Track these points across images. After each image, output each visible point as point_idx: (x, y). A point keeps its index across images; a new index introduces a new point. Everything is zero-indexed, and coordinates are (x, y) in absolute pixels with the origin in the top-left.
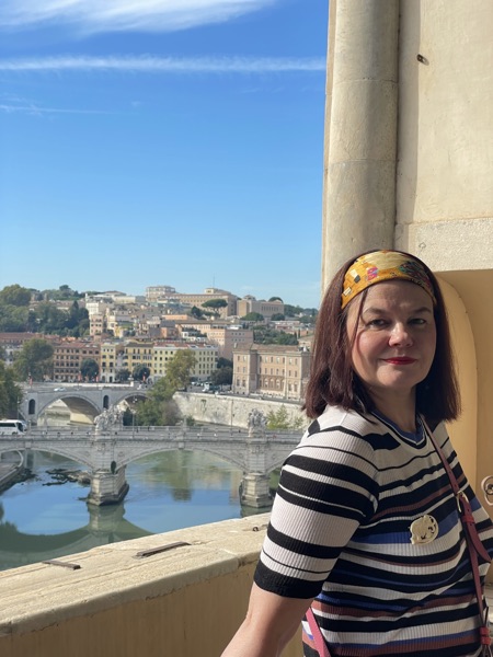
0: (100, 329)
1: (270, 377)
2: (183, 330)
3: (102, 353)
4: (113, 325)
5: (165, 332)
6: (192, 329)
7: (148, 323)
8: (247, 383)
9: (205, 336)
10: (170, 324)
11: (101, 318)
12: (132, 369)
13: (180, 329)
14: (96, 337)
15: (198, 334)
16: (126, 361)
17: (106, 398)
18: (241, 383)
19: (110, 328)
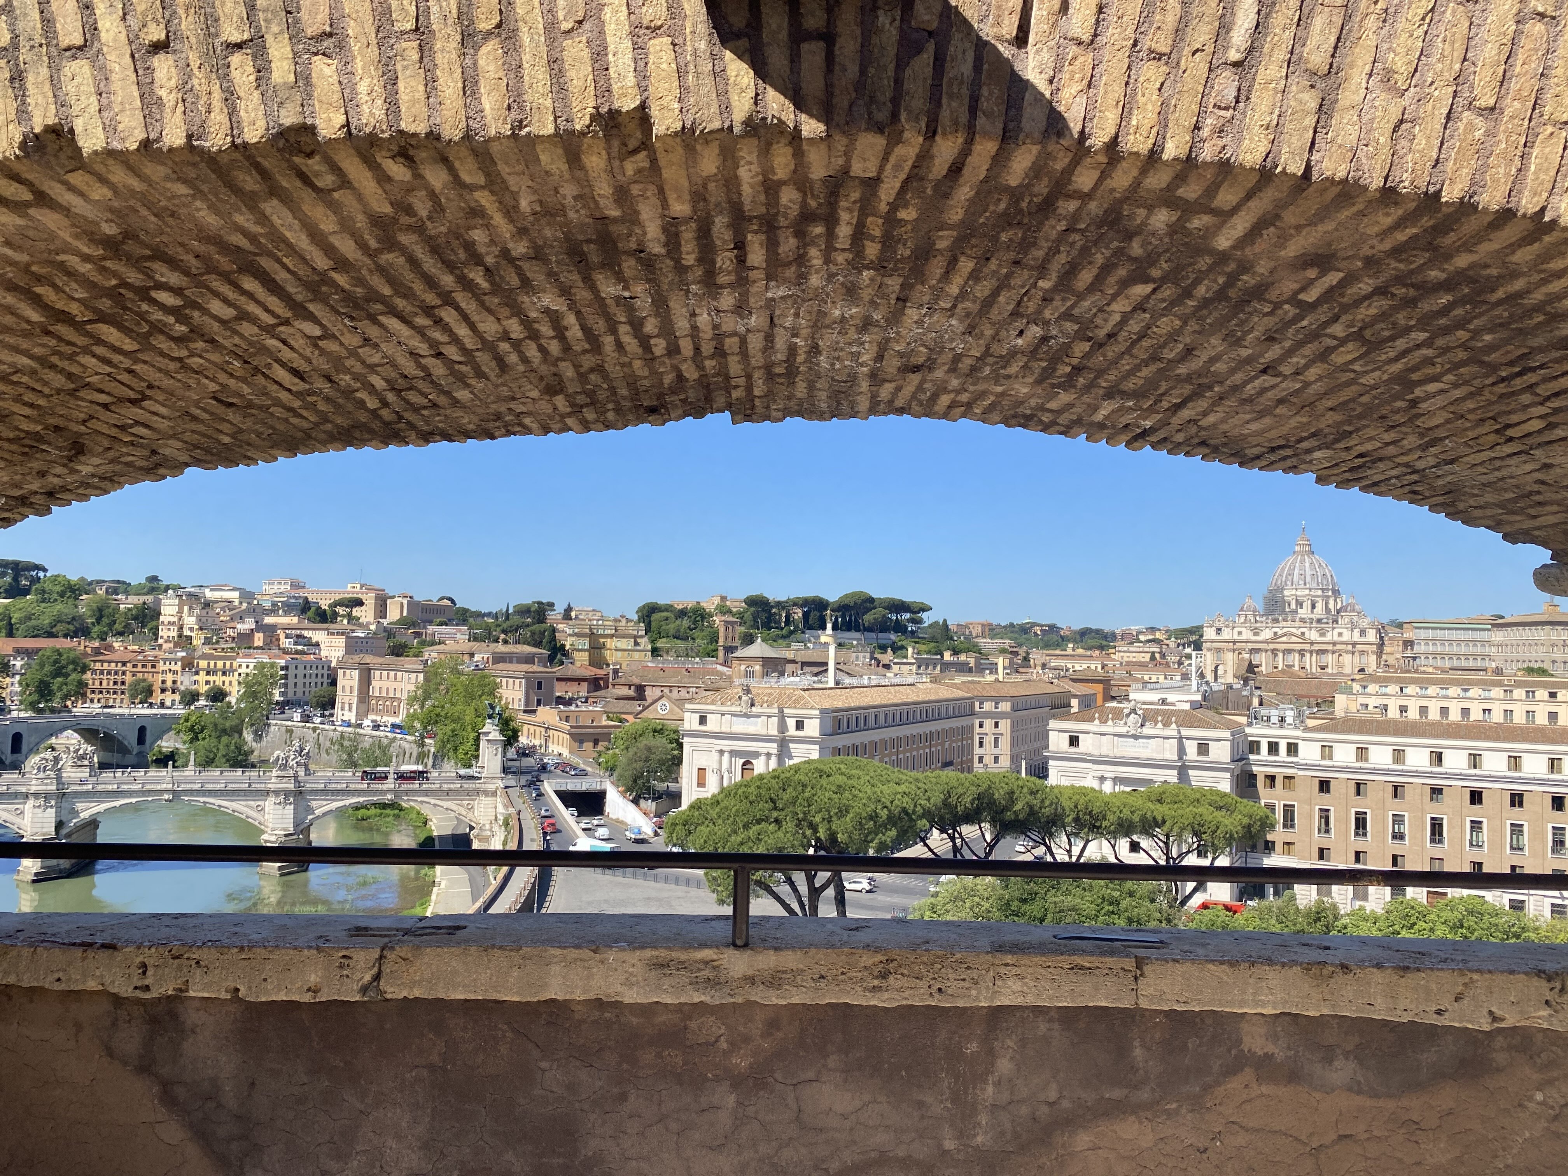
0: (174, 633)
1: (386, 699)
2: (287, 637)
3: (161, 666)
4: (191, 629)
5: (259, 639)
6: (299, 636)
7: (239, 626)
8: (354, 706)
9: (317, 645)
10: (270, 631)
11: (176, 619)
12: (203, 689)
13: (282, 636)
14: (166, 646)
15: (309, 643)
16: (196, 678)
17: (142, 730)
18: (347, 707)
19: (187, 632)
